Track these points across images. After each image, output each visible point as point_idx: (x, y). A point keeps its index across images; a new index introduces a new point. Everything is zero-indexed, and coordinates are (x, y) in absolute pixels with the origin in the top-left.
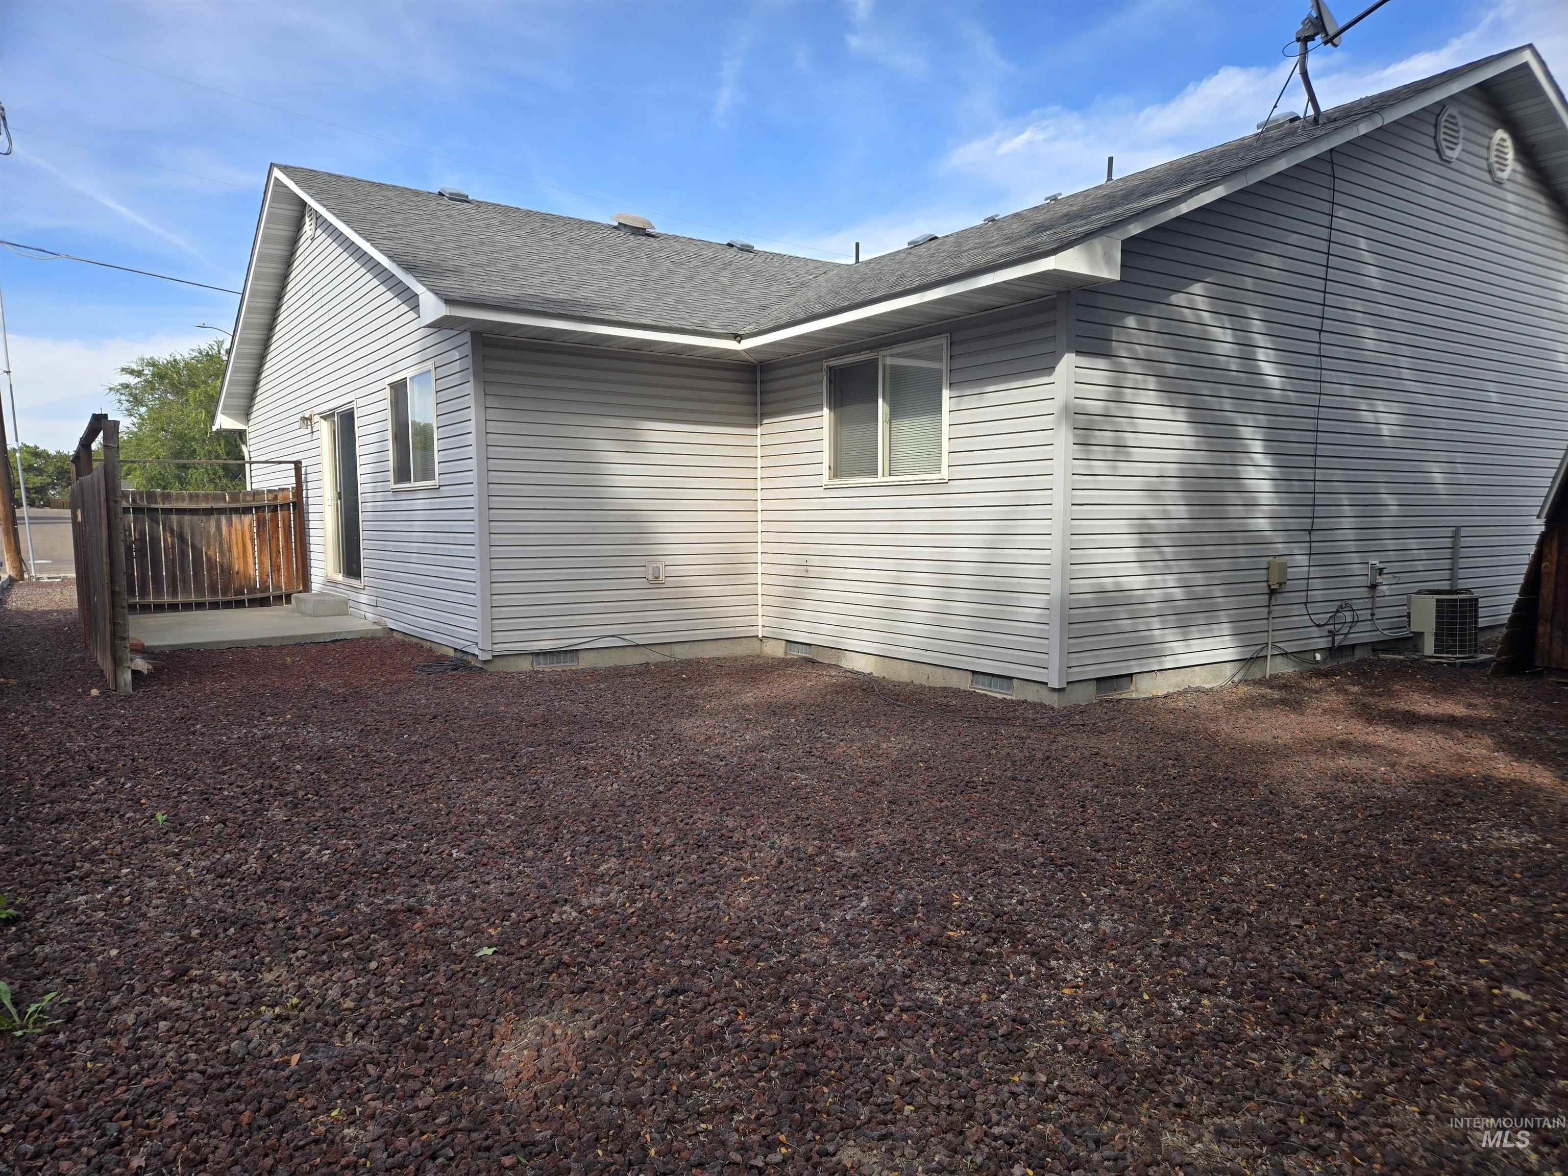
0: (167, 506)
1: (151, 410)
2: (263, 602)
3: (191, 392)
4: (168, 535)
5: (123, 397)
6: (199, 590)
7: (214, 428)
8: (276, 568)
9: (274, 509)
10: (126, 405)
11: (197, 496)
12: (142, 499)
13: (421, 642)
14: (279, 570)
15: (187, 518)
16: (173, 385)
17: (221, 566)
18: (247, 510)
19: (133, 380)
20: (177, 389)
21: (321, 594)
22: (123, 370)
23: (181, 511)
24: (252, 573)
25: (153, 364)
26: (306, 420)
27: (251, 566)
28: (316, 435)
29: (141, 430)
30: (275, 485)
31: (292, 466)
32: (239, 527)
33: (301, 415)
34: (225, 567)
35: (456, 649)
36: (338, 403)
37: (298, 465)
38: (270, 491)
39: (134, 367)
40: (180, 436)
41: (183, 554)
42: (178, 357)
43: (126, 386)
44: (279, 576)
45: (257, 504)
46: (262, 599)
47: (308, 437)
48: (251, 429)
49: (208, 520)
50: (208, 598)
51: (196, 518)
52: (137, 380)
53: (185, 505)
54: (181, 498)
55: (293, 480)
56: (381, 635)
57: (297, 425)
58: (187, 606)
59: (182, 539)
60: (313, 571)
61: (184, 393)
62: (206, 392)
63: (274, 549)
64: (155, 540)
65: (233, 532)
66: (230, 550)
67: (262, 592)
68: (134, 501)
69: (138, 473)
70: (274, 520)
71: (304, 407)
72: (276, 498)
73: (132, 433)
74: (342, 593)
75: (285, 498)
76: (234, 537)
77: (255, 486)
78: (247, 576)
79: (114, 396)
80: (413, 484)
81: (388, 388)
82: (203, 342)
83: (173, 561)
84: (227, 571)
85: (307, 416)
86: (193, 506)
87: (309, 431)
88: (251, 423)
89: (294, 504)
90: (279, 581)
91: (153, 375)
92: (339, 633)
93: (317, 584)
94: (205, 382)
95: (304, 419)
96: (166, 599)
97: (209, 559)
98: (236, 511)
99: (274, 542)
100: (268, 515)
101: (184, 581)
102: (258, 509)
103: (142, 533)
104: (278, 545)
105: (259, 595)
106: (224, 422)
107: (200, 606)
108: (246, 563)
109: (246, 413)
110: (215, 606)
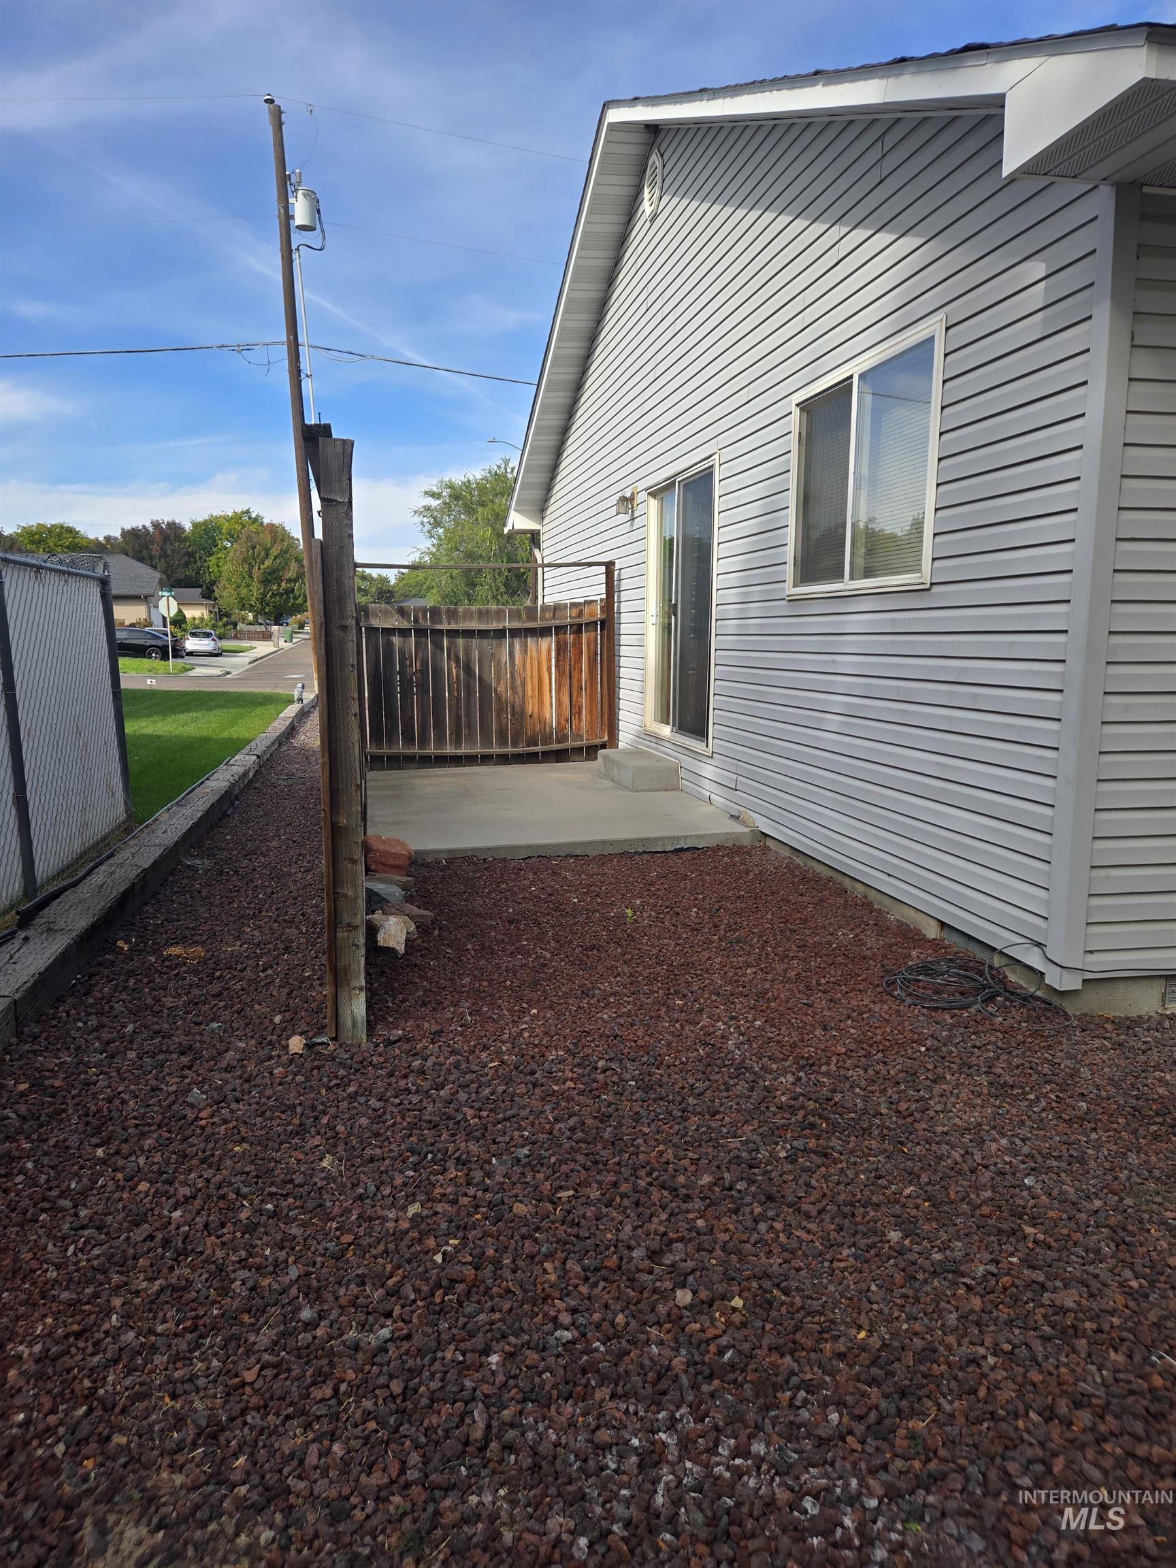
0: (453, 626)
1: (447, 530)
2: (560, 756)
3: (480, 510)
4: (454, 665)
5: (425, 520)
6: (487, 740)
7: (506, 530)
8: (575, 710)
9: (578, 629)
10: (428, 527)
11: (488, 612)
12: (425, 617)
13: (839, 878)
14: (580, 713)
15: (475, 642)
16: (466, 506)
17: (513, 706)
18: (544, 632)
19: (434, 503)
20: (470, 510)
21: (635, 753)
22: (426, 493)
23: (469, 633)
24: (548, 716)
25: (451, 486)
26: (627, 502)
27: (547, 707)
28: (637, 523)
29: (438, 550)
30: (578, 596)
31: (603, 569)
32: (535, 654)
33: (620, 494)
34: (517, 709)
35: (943, 925)
36: (684, 462)
37: (609, 566)
38: (574, 605)
39: (435, 489)
40: (470, 555)
41: (469, 690)
42: (471, 478)
43: (428, 508)
44: (580, 720)
45: (558, 622)
46: (558, 751)
47: (627, 527)
48: (546, 528)
49: (499, 645)
50: (496, 750)
51: (485, 642)
52: (438, 502)
53: (474, 625)
54: (468, 615)
55: (603, 589)
56: (746, 842)
57: (613, 511)
58: (471, 760)
59: (468, 670)
60: (622, 715)
61: (474, 511)
62: (493, 510)
63: (575, 685)
64: (438, 672)
65: (528, 661)
66: (523, 685)
67: (558, 741)
68: (416, 620)
69: (434, 591)
70: (578, 644)
71: (622, 484)
72: (581, 614)
73: (433, 554)
74: (671, 756)
75: (592, 614)
76: (528, 667)
77: (549, 600)
78: (541, 720)
79: (418, 519)
80: (847, 585)
81: (796, 412)
82: (493, 463)
83: (458, 698)
84: (519, 714)
85: (628, 495)
86: (483, 627)
87: (628, 517)
88: (546, 521)
89: (603, 622)
90: (579, 728)
91: (450, 496)
92: (686, 837)
93: (626, 735)
94: (492, 501)
95: (623, 500)
96: (449, 750)
97: (499, 697)
98: (532, 632)
99: (575, 675)
100: (570, 638)
101: (469, 725)
102: (560, 629)
103: (424, 663)
104: (580, 678)
105: (555, 746)
106: (518, 521)
107: (485, 759)
108: (541, 703)
109: (541, 509)
110: (504, 759)
